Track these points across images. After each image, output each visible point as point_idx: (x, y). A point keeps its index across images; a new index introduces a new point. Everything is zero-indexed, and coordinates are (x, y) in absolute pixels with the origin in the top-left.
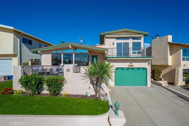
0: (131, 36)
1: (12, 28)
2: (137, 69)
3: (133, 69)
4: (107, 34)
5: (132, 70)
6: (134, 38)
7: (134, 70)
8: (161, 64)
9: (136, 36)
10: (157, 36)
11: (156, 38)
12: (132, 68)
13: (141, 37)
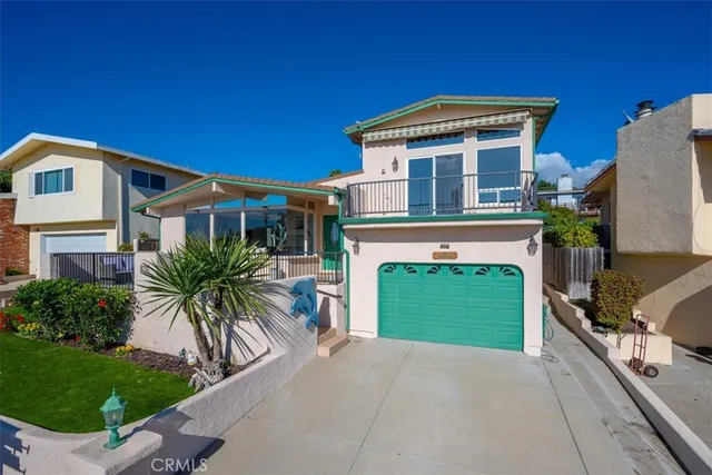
0: (467, 123)
1: (93, 145)
2: (478, 269)
3: (455, 268)
4: (367, 130)
5: (451, 273)
6: (483, 133)
7: (461, 273)
8: (659, 250)
9: (492, 120)
10: (642, 106)
11: (637, 117)
12: (451, 266)
13: (520, 125)
